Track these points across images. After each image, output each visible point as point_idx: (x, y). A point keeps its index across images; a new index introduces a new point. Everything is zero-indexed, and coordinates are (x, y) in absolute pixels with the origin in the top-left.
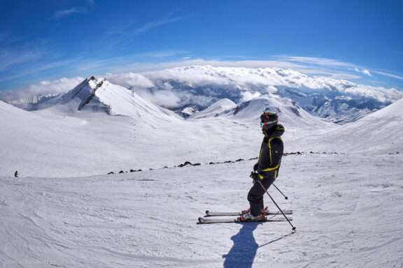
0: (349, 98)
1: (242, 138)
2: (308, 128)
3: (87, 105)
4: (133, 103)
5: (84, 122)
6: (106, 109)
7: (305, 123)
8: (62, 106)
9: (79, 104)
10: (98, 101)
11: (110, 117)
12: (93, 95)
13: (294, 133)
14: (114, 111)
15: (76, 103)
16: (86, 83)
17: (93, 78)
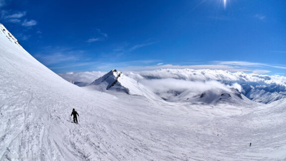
0: (265, 86)
1: (212, 114)
2: (249, 106)
3: (112, 87)
4: (139, 88)
5: (115, 98)
6: (126, 91)
7: (246, 103)
8: (95, 86)
9: (107, 86)
10: (120, 85)
11: (129, 96)
12: (117, 81)
13: (241, 110)
14: (130, 92)
15: (105, 85)
16: (111, 73)
17: (115, 71)
